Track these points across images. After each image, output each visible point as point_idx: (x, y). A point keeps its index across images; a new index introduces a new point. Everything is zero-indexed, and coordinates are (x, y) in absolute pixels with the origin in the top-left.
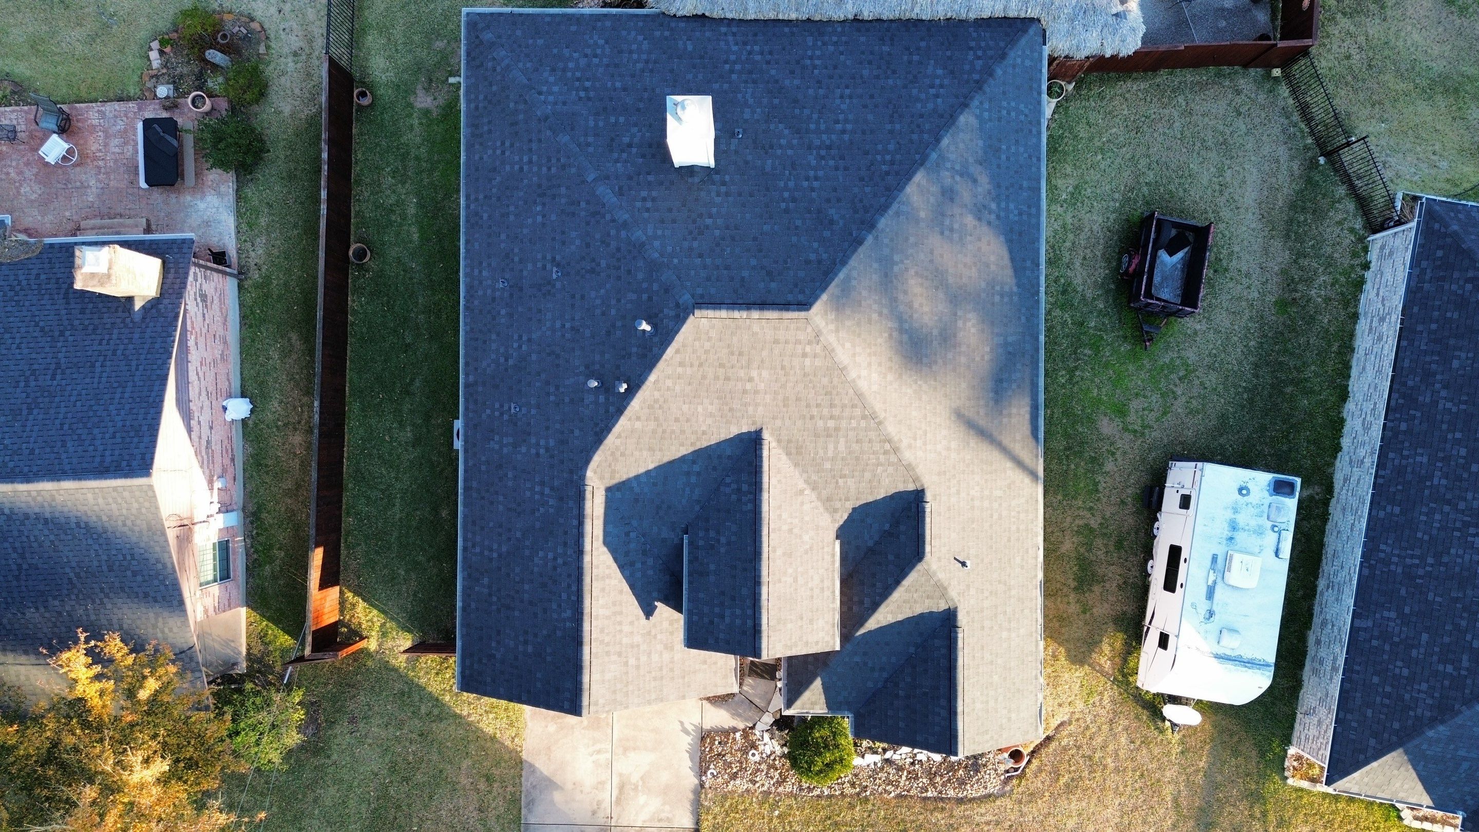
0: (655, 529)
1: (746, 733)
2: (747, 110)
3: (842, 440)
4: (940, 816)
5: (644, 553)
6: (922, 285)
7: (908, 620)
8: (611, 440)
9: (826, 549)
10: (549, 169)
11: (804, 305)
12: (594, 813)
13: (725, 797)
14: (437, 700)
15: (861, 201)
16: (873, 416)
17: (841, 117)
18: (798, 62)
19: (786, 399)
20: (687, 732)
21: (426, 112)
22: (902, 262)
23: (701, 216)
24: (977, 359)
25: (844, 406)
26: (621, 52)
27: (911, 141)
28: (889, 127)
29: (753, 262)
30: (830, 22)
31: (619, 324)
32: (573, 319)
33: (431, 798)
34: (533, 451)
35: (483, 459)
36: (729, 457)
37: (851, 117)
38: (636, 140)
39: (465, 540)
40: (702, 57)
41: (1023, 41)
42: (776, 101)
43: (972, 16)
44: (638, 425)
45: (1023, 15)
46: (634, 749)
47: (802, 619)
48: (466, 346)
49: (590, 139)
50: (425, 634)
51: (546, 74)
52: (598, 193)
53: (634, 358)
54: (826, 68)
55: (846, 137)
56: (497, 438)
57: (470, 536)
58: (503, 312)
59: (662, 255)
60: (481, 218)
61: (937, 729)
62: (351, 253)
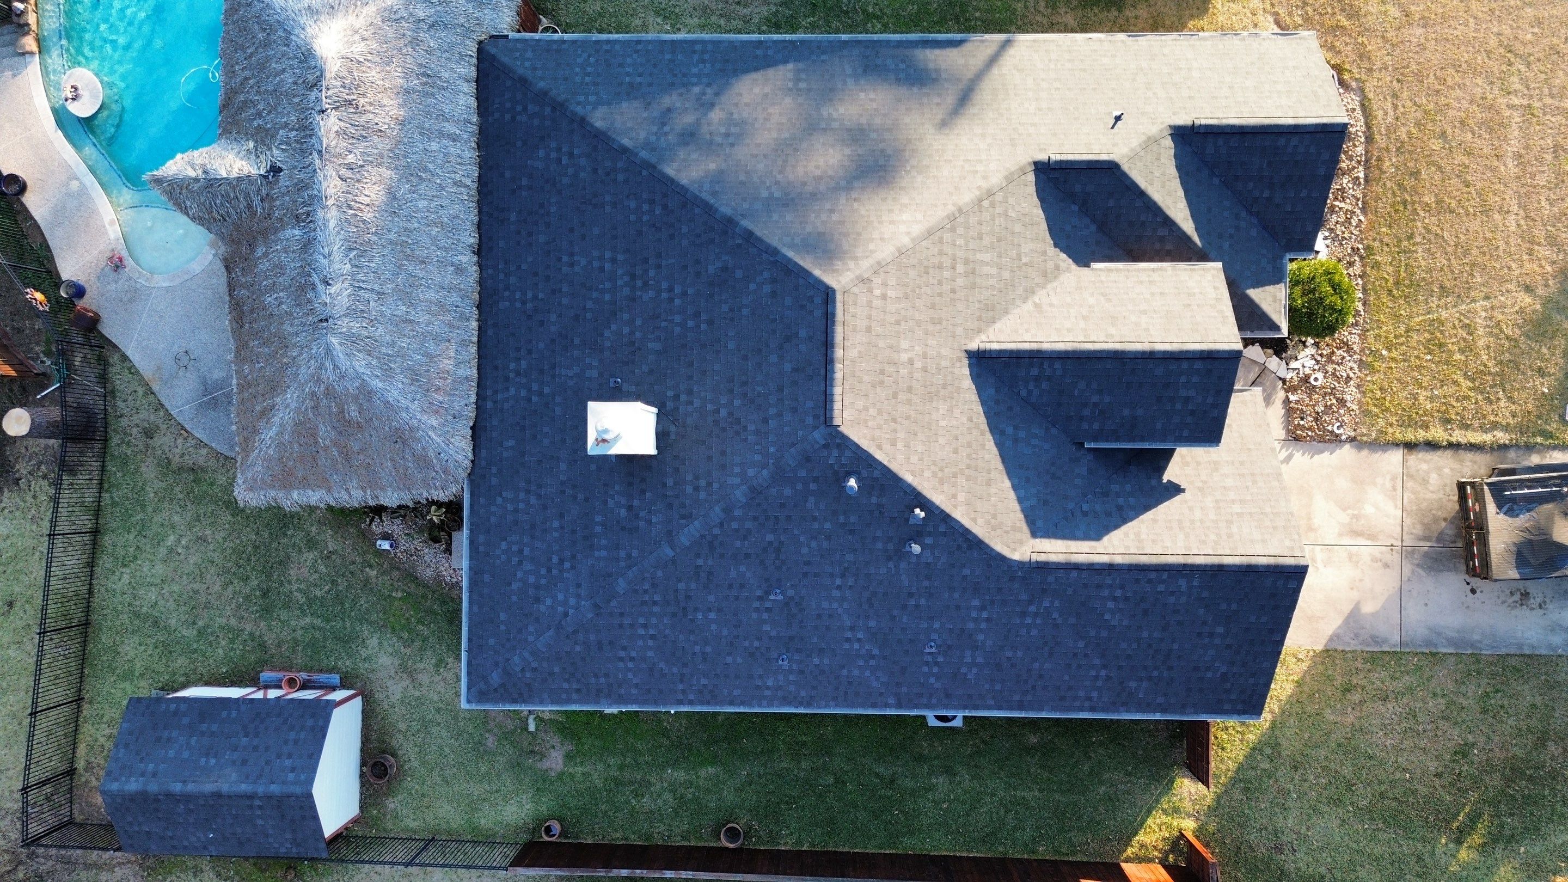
0: (1078, 481)
1: (1290, 388)
2: (588, 374)
3: (979, 256)
4: (1387, 163)
5: (1106, 494)
6: (793, 166)
7: (1183, 183)
8: (979, 529)
9: (1103, 278)
10: (655, 603)
11: (828, 295)
12: (1386, 566)
13: (1366, 413)
14: (1254, 749)
15: (699, 236)
16: (952, 218)
17: (596, 264)
18: (530, 317)
19: (933, 321)
20: (1288, 459)
21: (569, 757)
22: (769, 188)
23: (716, 422)
24: (874, 105)
25: (941, 253)
26: (516, 523)
27: (626, 181)
28: (608, 209)
29: (773, 358)
30: (481, 282)
31: (842, 519)
32: (832, 575)
33: (1370, 757)
34: (983, 625)
35: (987, 686)
36: (998, 390)
37: (595, 253)
38: (624, 501)
39: (1081, 709)
40: (523, 429)
41: (505, 59)
42: (577, 341)
43: (475, 119)
44: (961, 497)
45: (475, 61)
46: (1310, 519)
47: (1189, 305)
48: (852, 707)
49: (622, 554)
50: (1175, 763)
51: (543, 608)
52: (688, 544)
53: (884, 500)
54: (536, 284)
55: (620, 257)
56: (964, 670)
57: (1077, 704)
58: (816, 660)
59: (765, 466)
60: (705, 686)
61: (1312, 150)
62: (731, 846)
